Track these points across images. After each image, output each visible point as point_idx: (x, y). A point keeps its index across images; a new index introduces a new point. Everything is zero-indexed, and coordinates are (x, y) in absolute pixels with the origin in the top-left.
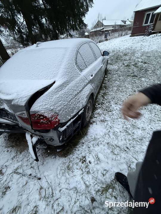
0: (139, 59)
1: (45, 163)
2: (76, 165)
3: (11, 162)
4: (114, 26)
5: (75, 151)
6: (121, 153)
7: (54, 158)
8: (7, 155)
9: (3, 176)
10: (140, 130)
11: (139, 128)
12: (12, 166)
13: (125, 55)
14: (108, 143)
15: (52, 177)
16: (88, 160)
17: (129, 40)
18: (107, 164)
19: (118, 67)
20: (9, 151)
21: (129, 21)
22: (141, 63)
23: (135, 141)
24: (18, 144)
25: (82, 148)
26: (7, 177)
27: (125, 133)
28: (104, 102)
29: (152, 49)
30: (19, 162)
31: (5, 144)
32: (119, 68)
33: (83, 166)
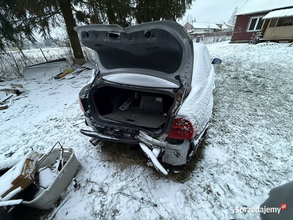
0: (249, 72)
1: (157, 186)
2: (200, 195)
3: (112, 179)
4: (207, 30)
5: (194, 177)
6: (261, 187)
7: (167, 182)
8: (104, 171)
9: (106, 196)
10: (280, 161)
11: (277, 158)
12: (115, 185)
13: (229, 65)
14: (237, 173)
15: (171, 205)
16: (215, 191)
17: (229, 47)
18: (244, 199)
19: (222, 78)
20: (107, 166)
21: (226, 25)
22: (254, 77)
23: (276, 174)
24: (116, 158)
25: (203, 175)
26: (112, 198)
27: (258, 163)
28: (216, 120)
29: (264, 60)
30: (122, 181)
31: (99, 157)
32: (225, 80)
33: (210, 197)
